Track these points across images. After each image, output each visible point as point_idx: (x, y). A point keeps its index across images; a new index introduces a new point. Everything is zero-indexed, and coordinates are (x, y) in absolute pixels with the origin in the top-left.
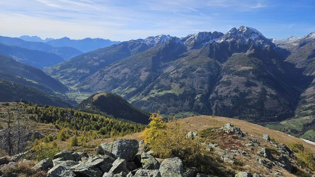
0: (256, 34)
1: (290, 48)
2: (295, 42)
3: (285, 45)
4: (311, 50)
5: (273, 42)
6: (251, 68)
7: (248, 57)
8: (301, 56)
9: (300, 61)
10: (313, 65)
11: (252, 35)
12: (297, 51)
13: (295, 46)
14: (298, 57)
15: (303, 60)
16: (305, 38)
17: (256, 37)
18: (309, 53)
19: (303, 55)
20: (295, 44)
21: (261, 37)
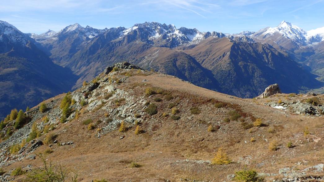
0: (10, 29)
1: (51, 42)
2: (54, 37)
3: (45, 40)
4: (70, 44)
5: (32, 37)
6: (16, 69)
7: (8, 56)
8: (63, 50)
9: (64, 55)
10: (75, 58)
11: (5, 30)
12: (58, 46)
13: (54, 40)
14: (61, 51)
15: (66, 54)
16: (62, 32)
17: (10, 32)
18: (69, 46)
19: (65, 49)
20: (54, 39)
21: (17, 32)
